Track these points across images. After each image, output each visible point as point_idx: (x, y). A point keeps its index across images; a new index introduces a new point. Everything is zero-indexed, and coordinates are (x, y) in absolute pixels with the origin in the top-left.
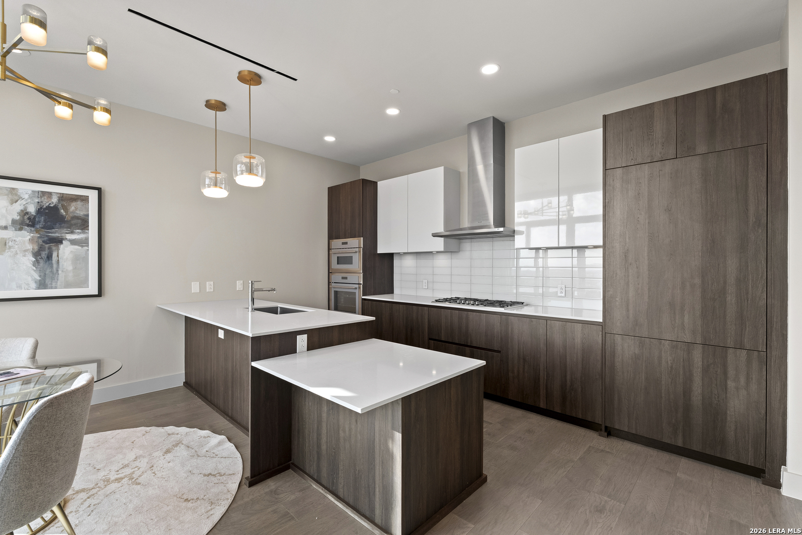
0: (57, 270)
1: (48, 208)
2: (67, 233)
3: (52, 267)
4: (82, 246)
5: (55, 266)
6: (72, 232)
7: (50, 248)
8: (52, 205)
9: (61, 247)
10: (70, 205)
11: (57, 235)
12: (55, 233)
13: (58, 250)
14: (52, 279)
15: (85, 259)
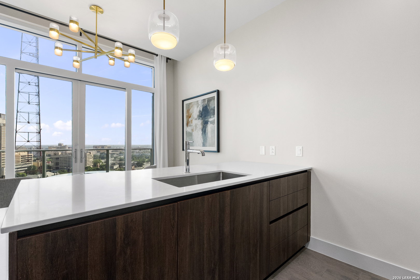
0: (207, 138)
1: (205, 106)
2: (209, 118)
3: (206, 136)
4: (213, 124)
5: (206, 135)
6: (211, 118)
7: (205, 127)
8: (206, 105)
9: (208, 125)
10: (210, 103)
11: (207, 120)
12: (206, 119)
13: (207, 127)
14: (206, 142)
15: (214, 130)
